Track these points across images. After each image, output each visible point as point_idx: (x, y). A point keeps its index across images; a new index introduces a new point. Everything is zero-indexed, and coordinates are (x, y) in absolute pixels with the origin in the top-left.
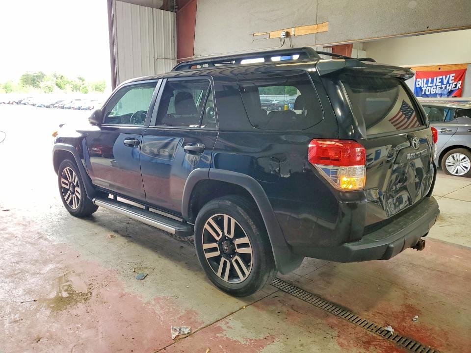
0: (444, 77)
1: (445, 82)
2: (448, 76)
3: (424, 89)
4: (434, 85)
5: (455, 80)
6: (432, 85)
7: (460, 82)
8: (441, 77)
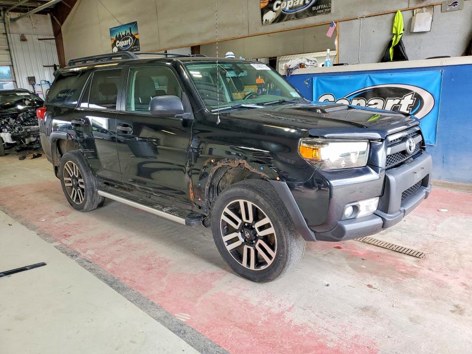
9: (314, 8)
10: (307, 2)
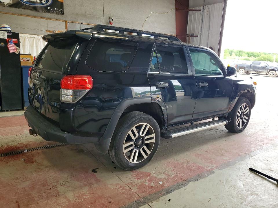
9: (49, 8)
10: (43, 2)
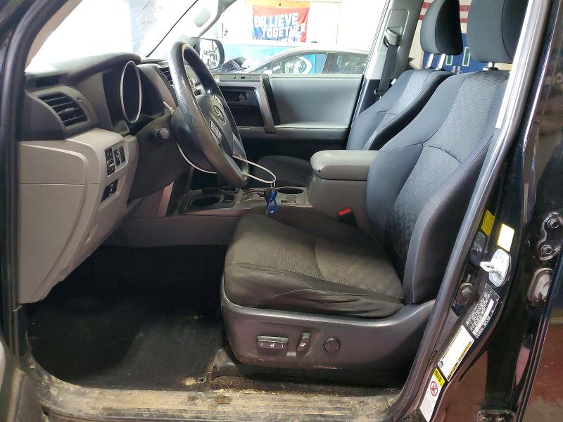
0: (286, 16)
1: (288, 22)
2: (291, 15)
3: (264, 30)
4: (276, 25)
5: (298, 21)
6: (273, 26)
7: (304, 23)
8: (283, 16)
